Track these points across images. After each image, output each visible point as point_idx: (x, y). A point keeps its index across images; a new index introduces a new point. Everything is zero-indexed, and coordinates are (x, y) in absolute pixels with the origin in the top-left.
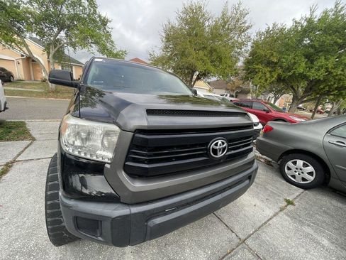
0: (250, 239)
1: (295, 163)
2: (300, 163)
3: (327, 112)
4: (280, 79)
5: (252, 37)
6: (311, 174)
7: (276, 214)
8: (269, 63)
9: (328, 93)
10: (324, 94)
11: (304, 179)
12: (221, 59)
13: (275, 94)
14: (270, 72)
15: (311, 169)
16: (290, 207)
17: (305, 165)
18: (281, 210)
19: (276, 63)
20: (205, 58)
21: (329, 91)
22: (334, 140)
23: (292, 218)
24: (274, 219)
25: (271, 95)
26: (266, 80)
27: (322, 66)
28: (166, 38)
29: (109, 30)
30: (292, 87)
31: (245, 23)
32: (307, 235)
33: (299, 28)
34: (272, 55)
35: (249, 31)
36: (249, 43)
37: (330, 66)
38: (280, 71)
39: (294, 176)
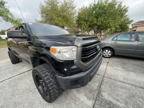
0: (105, 75)
1: (105, 51)
2: (107, 51)
3: (103, 35)
4: (89, 26)
5: (77, 11)
6: (110, 53)
7: (107, 67)
8: (85, 20)
9: (103, 29)
10: (102, 30)
11: (109, 55)
12: (68, 20)
13: (88, 32)
14: (86, 24)
15: (110, 52)
16: (109, 64)
17: (108, 51)
18: (107, 65)
19: (87, 20)
20: (62, 20)
21: (103, 28)
22: (114, 42)
23: (111, 66)
24: (107, 68)
25: (86, 32)
26: (86, 27)
27: (100, 20)
28: (42, 12)
29: (7, 8)
30: (93, 28)
31: (73, 5)
32: (116, 69)
33: (92, 7)
34: (86, 17)
35: (75, 8)
36: (76, 13)
37: (102, 20)
38: (89, 23)
39: (106, 55)
